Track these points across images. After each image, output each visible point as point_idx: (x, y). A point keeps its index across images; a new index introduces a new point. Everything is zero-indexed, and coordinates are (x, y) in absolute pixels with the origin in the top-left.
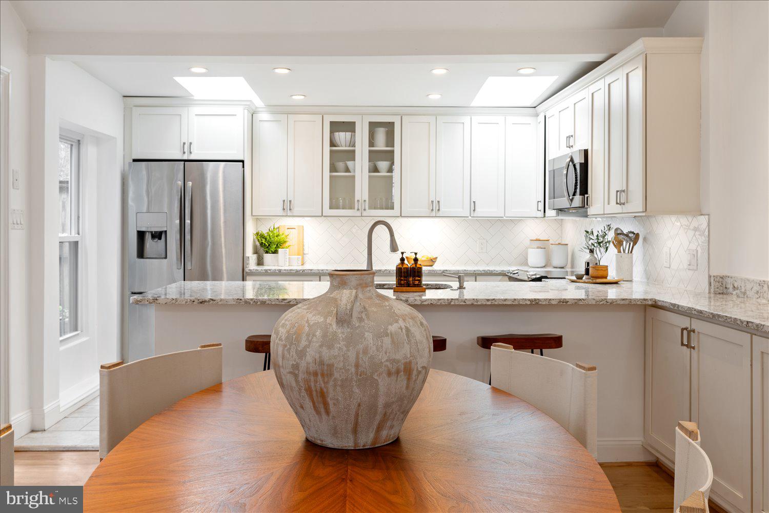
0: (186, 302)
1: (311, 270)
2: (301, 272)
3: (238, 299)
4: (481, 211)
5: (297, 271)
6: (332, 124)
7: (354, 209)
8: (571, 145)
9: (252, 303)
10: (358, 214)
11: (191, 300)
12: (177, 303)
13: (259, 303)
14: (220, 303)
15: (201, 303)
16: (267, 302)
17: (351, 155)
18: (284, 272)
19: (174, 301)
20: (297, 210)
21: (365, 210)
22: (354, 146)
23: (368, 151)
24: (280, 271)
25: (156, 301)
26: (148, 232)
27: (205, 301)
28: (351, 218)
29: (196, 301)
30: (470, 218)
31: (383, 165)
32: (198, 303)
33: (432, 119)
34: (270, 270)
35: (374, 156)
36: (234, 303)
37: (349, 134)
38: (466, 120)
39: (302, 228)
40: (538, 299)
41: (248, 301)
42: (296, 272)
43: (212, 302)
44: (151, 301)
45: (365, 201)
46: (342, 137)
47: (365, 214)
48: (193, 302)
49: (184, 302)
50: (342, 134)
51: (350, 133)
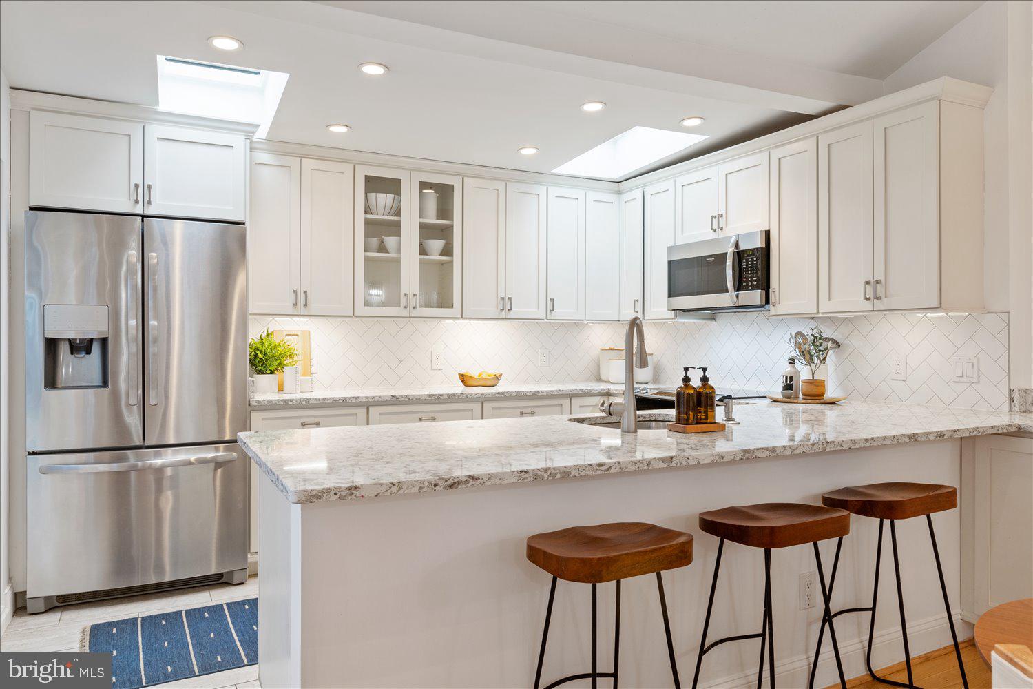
0: (421, 488)
1: (356, 398)
2: (341, 401)
3: (521, 472)
4: (561, 312)
5: (335, 400)
6: (368, 179)
7: (400, 306)
8: (721, 226)
9: (546, 477)
10: (405, 313)
11: (429, 483)
12: (401, 492)
13: (559, 476)
14: (488, 483)
15: (451, 486)
16: (573, 473)
17: (394, 228)
18: (315, 402)
19: (394, 489)
20: (314, 307)
21: (414, 308)
22: (398, 213)
23: (418, 223)
24: (307, 401)
25: (354, 492)
26: (64, 340)
27: (459, 483)
28: (396, 319)
29: (441, 483)
30: (546, 320)
31: (436, 245)
32: (445, 488)
33: (500, 186)
34: (291, 400)
35: (427, 231)
36: (515, 480)
37: (390, 197)
38: (542, 190)
39: (307, 334)
40: (917, 434)
41: (539, 473)
42: (332, 403)
43: (472, 482)
44: (344, 494)
45: (414, 295)
46: (382, 200)
47: (414, 313)
48: (435, 485)
49: (416, 489)
50: (381, 196)
51: (392, 196)
